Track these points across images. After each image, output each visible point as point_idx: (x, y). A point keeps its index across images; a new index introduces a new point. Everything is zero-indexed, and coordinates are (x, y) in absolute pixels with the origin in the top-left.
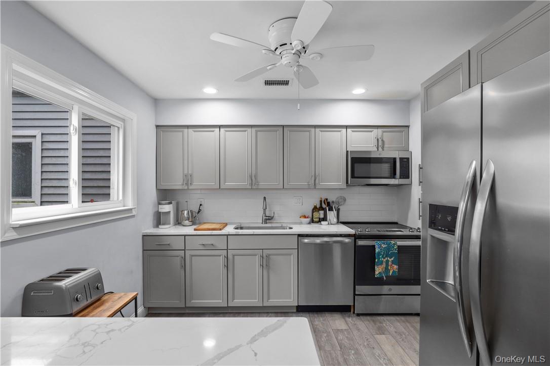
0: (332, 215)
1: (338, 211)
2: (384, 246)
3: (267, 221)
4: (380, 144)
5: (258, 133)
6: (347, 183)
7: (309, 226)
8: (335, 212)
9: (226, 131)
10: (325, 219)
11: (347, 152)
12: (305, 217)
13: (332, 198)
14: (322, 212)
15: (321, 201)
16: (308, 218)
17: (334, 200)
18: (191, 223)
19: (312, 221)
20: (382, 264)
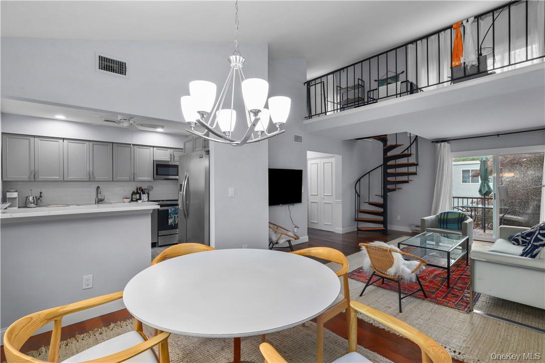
0: (144, 197)
1: (148, 194)
2: (173, 209)
3: (100, 202)
4: (172, 157)
5: (94, 146)
6: (154, 178)
7: (129, 203)
8: (147, 195)
9: (69, 142)
10: (140, 199)
11: (154, 160)
12: (127, 198)
13: (144, 186)
14: (138, 195)
15: (137, 189)
16: (129, 198)
17: (146, 188)
18: (35, 206)
19: (132, 201)
20: (172, 218)
